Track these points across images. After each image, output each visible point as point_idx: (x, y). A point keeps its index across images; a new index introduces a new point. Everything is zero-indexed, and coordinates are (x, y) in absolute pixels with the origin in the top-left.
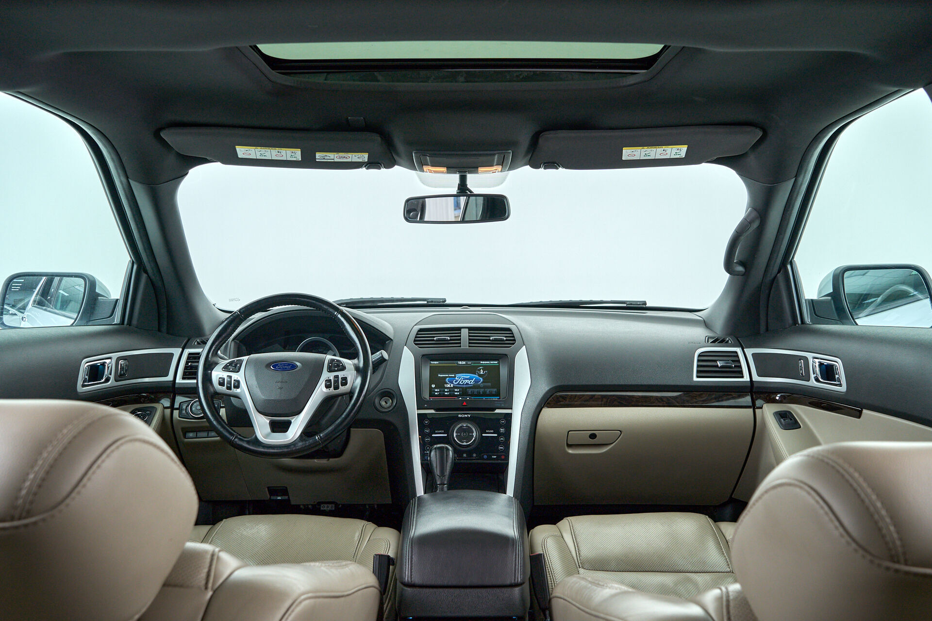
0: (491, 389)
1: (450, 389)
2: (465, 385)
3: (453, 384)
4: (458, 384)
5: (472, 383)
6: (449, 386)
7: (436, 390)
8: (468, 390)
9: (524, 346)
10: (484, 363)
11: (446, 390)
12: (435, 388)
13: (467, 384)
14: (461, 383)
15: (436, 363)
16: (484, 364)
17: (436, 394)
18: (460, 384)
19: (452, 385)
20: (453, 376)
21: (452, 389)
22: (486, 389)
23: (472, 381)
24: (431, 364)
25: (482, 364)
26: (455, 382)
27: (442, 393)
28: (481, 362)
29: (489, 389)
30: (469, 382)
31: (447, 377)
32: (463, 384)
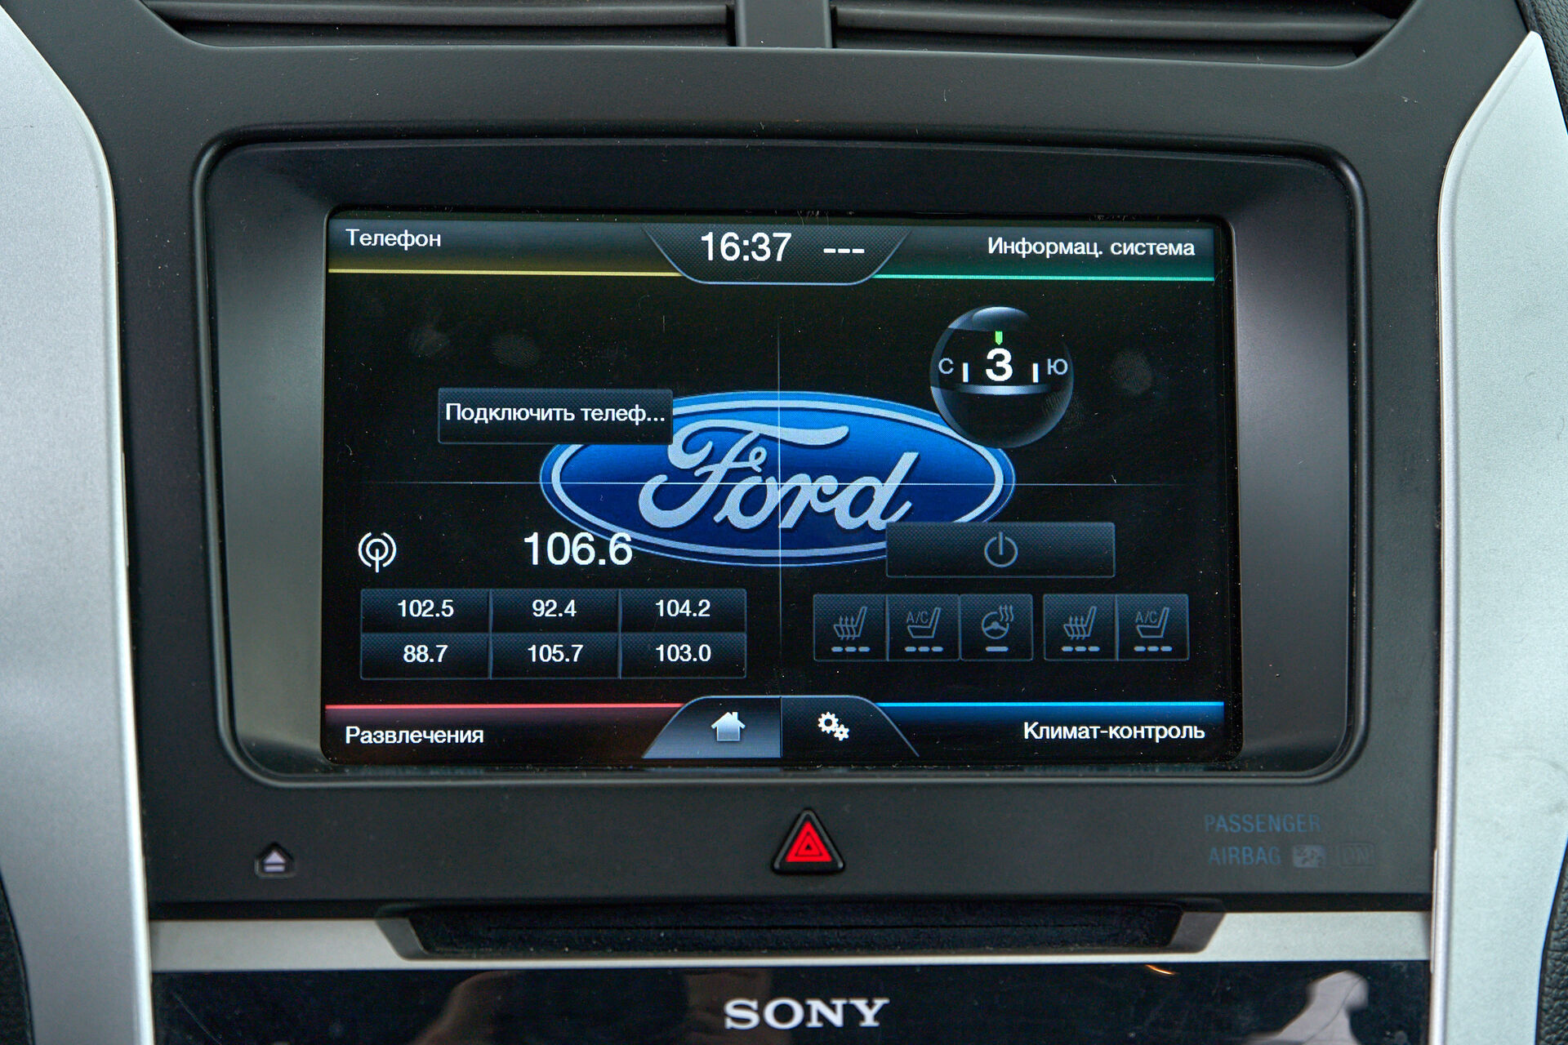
0: (1118, 601)
1: (603, 594)
2: (793, 538)
3: (636, 522)
4: (703, 527)
5: (873, 517)
6: (575, 550)
7: (419, 608)
8: (820, 601)
9: (1533, 40)
10: (1023, 247)
11: (543, 608)
12: (401, 577)
13: (816, 527)
14: (731, 510)
15: (407, 239)
16: (1035, 262)
17: (415, 653)
18: (728, 534)
19: (621, 543)
20: (637, 415)
21: (621, 595)
22: (1053, 601)
23: (884, 492)
24: (337, 250)
25: (1010, 262)
26: (665, 499)
27: (491, 641)
28: (996, 245)
29: (1094, 605)
30: (841, 507)
31: (560, 433)
32: (765, 534)
